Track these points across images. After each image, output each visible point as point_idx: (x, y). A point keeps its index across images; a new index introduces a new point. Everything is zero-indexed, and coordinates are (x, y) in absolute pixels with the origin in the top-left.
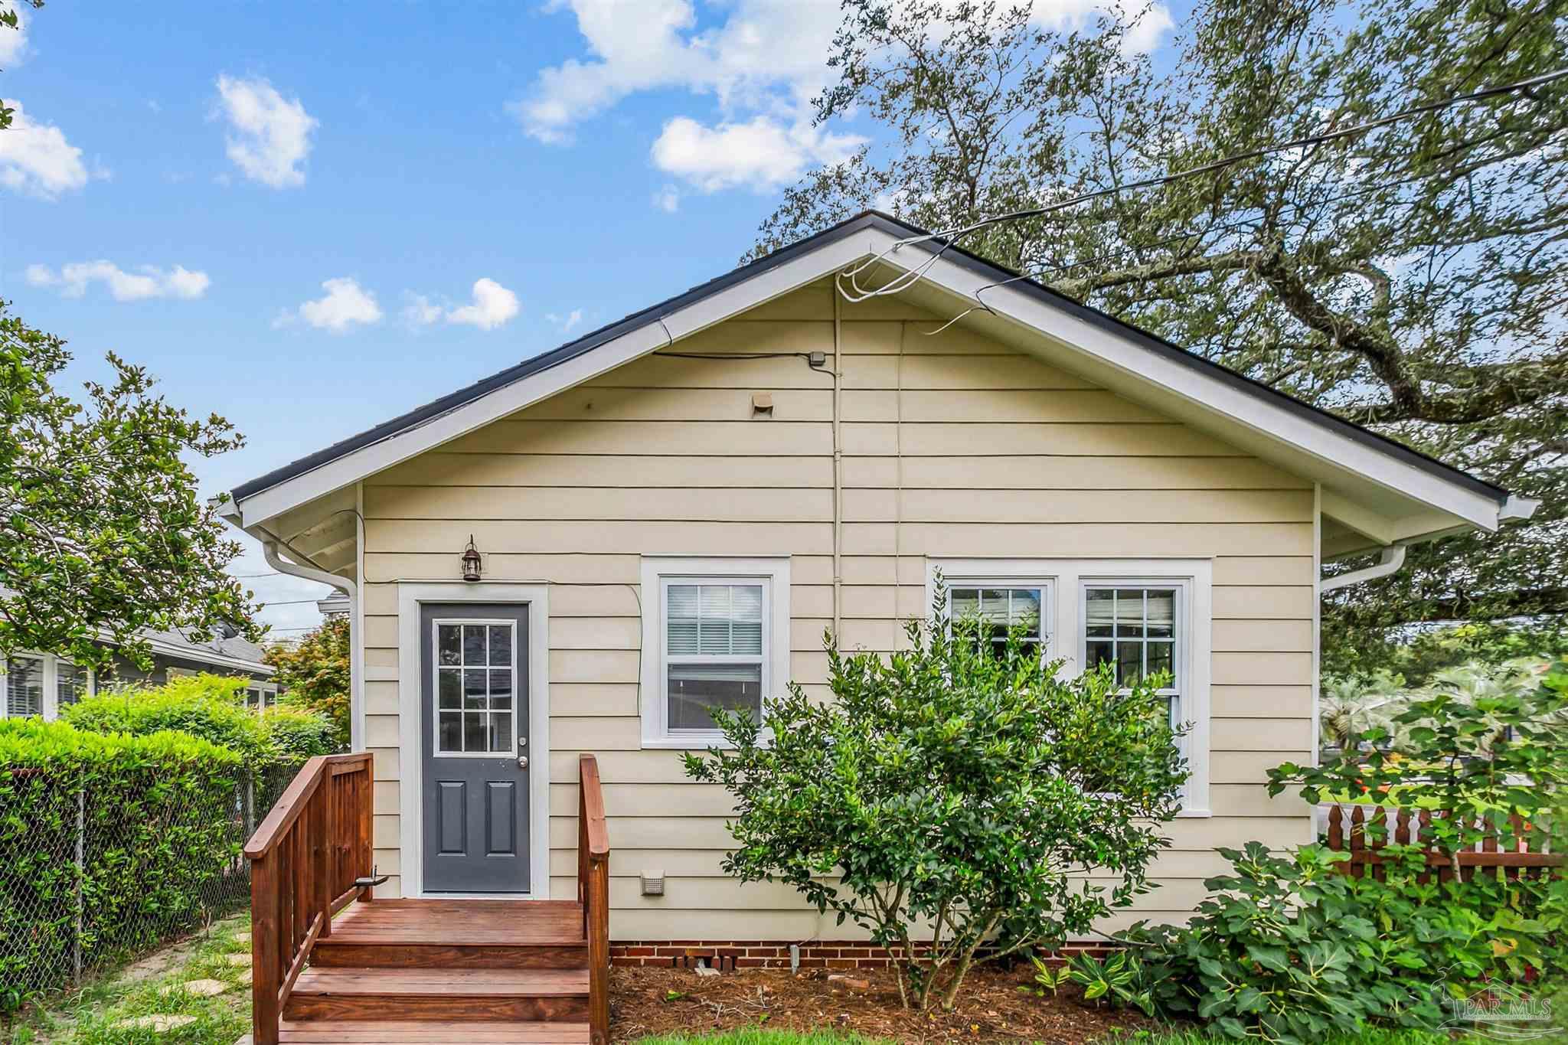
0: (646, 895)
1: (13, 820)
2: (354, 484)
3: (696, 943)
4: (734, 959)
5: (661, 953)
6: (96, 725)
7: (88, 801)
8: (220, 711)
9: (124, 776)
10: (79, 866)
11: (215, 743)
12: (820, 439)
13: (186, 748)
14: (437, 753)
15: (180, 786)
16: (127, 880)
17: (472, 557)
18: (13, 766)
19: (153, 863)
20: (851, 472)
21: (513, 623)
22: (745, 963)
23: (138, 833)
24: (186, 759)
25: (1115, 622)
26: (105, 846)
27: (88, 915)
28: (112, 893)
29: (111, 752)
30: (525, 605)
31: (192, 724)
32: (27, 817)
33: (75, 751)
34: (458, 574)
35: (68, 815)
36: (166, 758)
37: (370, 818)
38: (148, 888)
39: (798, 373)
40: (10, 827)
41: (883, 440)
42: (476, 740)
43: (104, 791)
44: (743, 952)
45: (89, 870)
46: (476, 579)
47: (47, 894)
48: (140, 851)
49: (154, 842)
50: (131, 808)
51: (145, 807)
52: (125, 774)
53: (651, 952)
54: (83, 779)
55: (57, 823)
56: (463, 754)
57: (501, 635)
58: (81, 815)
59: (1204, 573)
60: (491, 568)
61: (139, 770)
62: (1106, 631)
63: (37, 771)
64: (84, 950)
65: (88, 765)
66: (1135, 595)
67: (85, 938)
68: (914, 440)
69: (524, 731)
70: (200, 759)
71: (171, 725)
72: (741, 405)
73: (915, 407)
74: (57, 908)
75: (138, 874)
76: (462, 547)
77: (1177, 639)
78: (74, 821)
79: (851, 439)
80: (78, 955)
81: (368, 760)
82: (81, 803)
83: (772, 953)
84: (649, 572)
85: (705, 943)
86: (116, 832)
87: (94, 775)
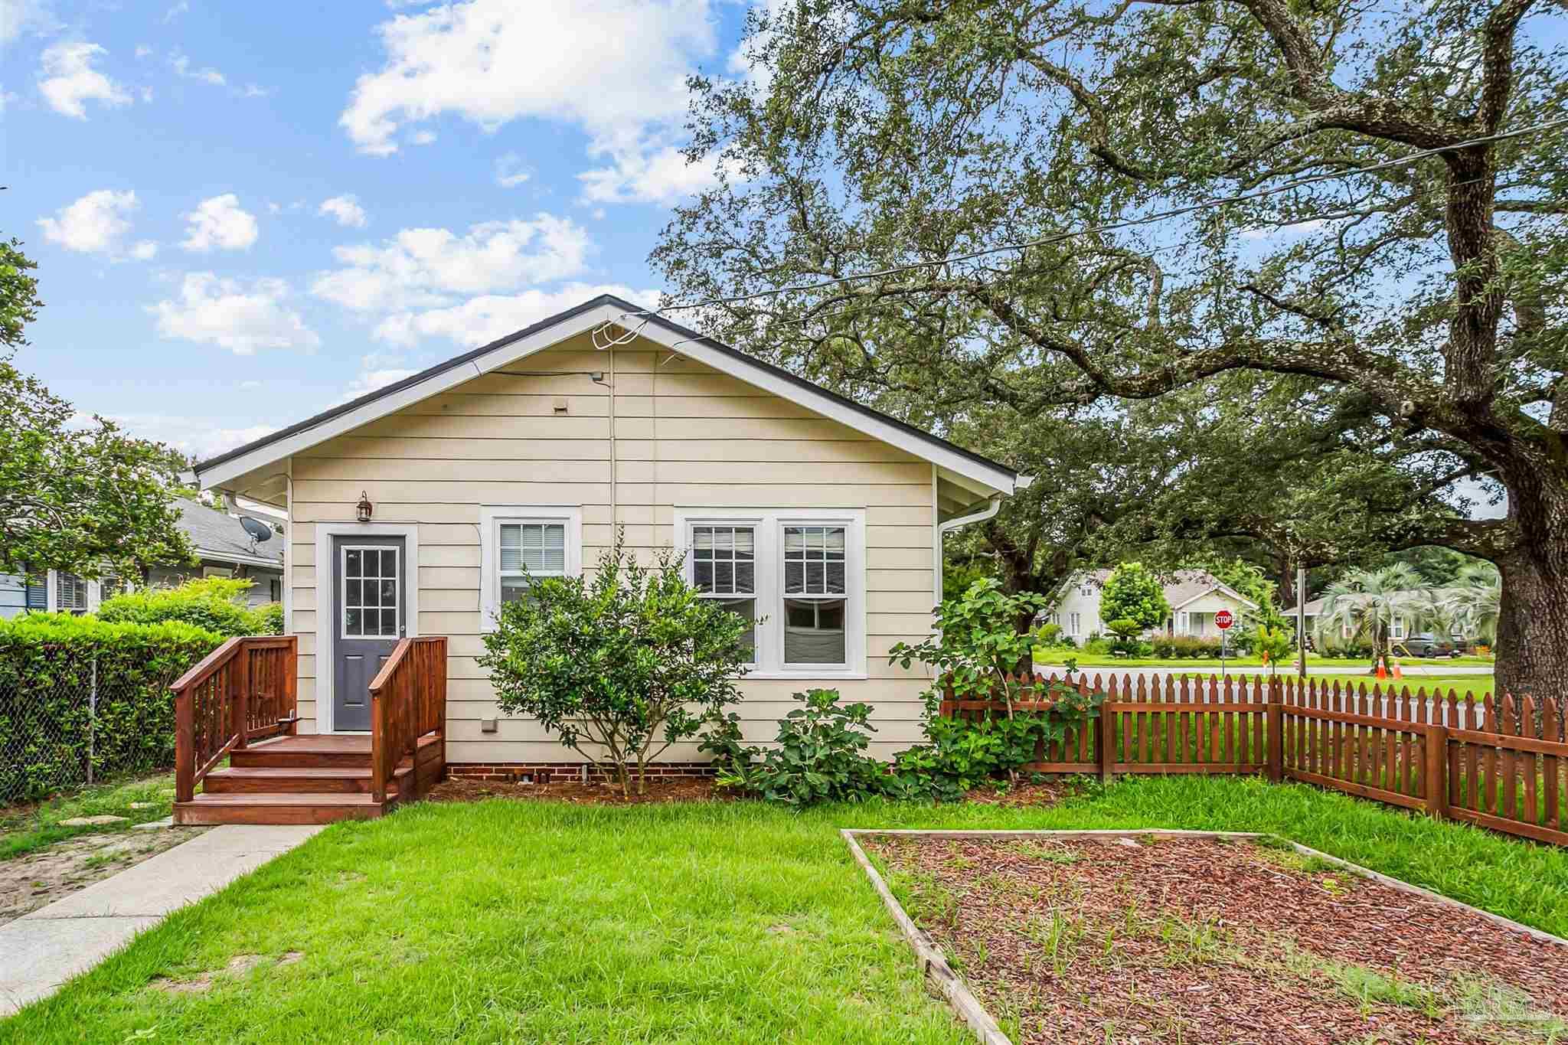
0: (485, 731)
1: (43, 677)
2: (286, 458)
3: (521, 764)
4: (548, 776)
5: (497, 771)
6: (121, 617)
7: (99, 668)
8: (220, 605)
9: (128, 652)
10: (92, 712)
11: (210, 630)
12: (602, 428)
13: (182, 633)
14: (344, 636)
15: (175, 661)
16: (130, 722)
17: (366, 506)
18: (44, 643)
19: (152, 714)
20: (623, 450)
21: (397, 549)
22: (556, 778)
23: (139, 692)
24: (181, 641)
25: (805, 549)
26: (112, 699)
27: (98, 744)
28: (117, 731)
29: (117, 635)
30: (403, 537)
31: (195, 616)
32: (53, 676)
33: (90, 633)
34: (354, 517)
35: (84, 676)
36: (164, 640)
37: (295, 679)
38: (148, 732)
39: (586, 385)
40: (42, 681)
41: (644, 428)
42: (371, 627)
43: (112, 662)
44: (553, 771)
45: (99, 714)
46: (367, 520)
47: (67, 727)
48: (141, 705)
49: (151, 699)
50: (133, 673)
51: (146, 673)
52: (129, 650)
53: (490, 771)
54: (95, 653)
55: (75, 681)
56: (363, 637)
57: (389, 556)
58: (94, 677)
59: (860, 517)
60: (378, 513)
61: (141, 647)
62: (799, 555)
63: (61, 646)
64: (94, 767)
65: (99, 644)
66: (818, 530)
67: (95, 760)
68: (665, 428)
69: (403, 622)
70: (195, 642)
71: (179, 617)
72: (547, 406)
73: (663, 407)
74: (76, 736)
75: (139, 721)
76: (357, 497)
77: (845, 561)
78: (89, 680)
79: (623, 428)
80: (90, 771)
81: (292, 641)
82: (94, 669)
83: (574, 771)
84: (486, 516)
85: (528, 764)
86: (121, 689)
87: (103, 650)
